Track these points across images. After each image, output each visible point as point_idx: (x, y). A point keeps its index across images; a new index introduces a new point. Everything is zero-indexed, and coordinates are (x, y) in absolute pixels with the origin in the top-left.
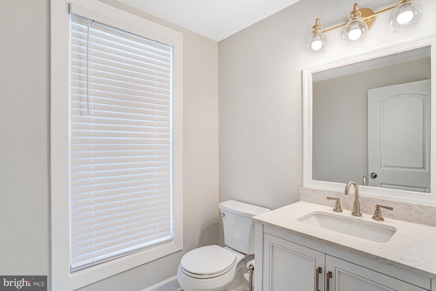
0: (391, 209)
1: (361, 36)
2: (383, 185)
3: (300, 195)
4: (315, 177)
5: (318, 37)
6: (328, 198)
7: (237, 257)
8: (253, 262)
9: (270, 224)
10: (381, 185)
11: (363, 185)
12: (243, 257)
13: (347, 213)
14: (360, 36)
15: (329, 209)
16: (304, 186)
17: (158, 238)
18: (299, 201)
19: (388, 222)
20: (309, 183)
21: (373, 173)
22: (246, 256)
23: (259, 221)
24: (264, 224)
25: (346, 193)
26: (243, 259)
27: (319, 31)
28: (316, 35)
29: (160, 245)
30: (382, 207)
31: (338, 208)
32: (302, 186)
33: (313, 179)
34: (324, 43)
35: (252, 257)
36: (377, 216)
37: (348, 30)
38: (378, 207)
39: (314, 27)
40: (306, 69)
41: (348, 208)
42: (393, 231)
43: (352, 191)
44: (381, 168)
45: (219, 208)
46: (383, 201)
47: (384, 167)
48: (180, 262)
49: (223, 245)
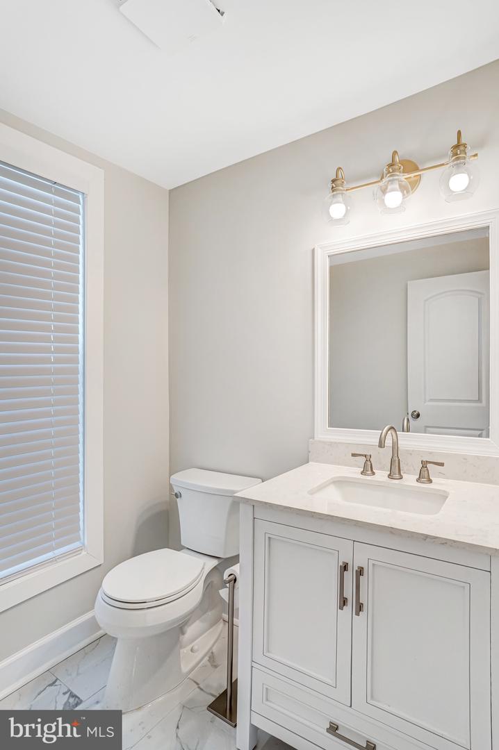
0: (442, 465)
1: (402, 203)
2: (429, 429)
3: (309, 452)
4: (334, 422)
5: (340, 198)
6: (354, 455)
7: (204, 564)
8: (235, 569)
9: (266, 503)
10: (425, 429)
11: (403, 431)
12: (215, 562)
13: (381, 475)
14: (400, 202)
15: (354, 472)
16: (316, 439)
17: (54, 549)
18: (308, 462)
19: (439, 483)
20: (324, 433)
21: (415, 411)
22: (221, 561)
23: (247, 501)
24: (254, 504)
25: (381, 445)
26: (215, 568)
27: (341, 188)
28: (337, 194)
29: (58, 560)
30: (430, 462)
31: (368, 469)
32: (313, 438)
33: (331, 425)
34: (349, 208)
35: (235, 560)
36: (424, 476)
37: (384, 191)
38: (424, 464)
39: (333, 181)
40: (321, 248)
41: (382, 469)
42: (443, 497)
43: (389, 442)
44: (425, 402)
45: (171, 485)
46: (431, 453)
47: (429, 401)
48: (100, 586)
49: (179, 547)
